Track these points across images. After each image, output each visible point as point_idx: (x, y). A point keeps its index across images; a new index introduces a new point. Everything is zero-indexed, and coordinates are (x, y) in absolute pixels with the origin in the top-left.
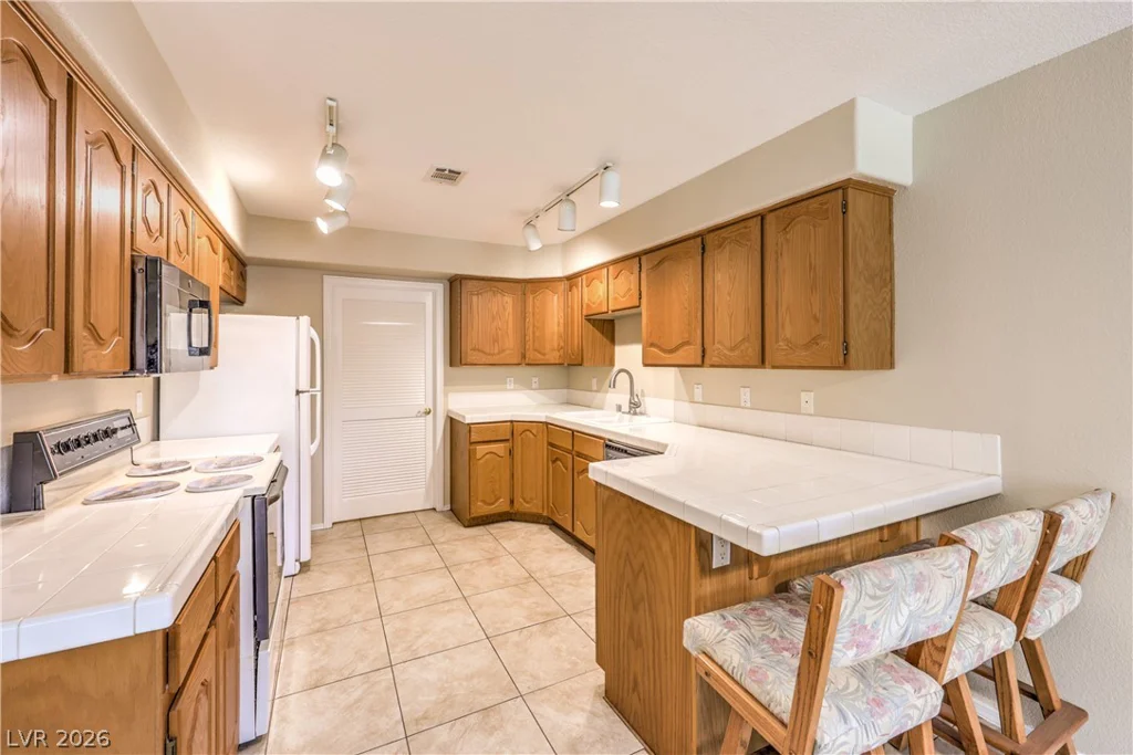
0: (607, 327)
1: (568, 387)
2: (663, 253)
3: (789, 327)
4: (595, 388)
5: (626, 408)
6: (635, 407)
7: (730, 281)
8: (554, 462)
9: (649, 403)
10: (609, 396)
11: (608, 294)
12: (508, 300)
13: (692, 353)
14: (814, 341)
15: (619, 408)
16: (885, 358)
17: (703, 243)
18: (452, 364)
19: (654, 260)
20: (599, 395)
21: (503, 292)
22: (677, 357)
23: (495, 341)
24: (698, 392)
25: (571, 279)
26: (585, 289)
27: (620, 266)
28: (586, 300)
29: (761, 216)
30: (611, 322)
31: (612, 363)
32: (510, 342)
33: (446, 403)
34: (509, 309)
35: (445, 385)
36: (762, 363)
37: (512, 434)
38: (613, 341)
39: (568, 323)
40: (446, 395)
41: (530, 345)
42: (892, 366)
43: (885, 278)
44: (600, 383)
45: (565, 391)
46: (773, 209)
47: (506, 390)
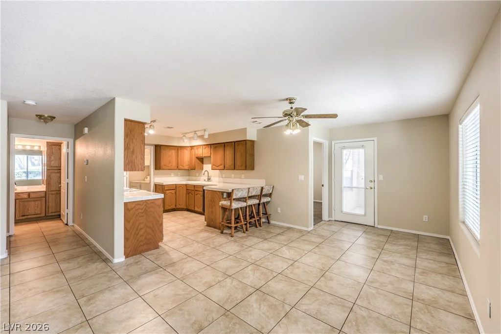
0: (201, 160)
1: (189, 175)
2: (216, 145)
3: (238, 163)
4: (197, 175)
5: (207, 180)
6: (209, 179)
7: (229, 153)
8: (188, 194)
9: (212, 178)
10: (202, 177)
11: (203, 152)
12: (173, 151)
13: (222, 167)
14: (242, 165)
15: (205, 180)
16: (253, 168)
17: (224, 145)
18: (155, 169)
19: (214, 146)
20: (199, 177)
21: (172, 149)
22: (219, 168)
23: (170, 163)
24: (224, 176)
25: (192, 147)
26: (196, 150)
27: (206, 146)
28: (196, 153)
29: (235, 142)
30: (203, 158)
31: (203, 169)
32: (174, 163)
33: (154, 180)
34: (174, 154)
35: (154, 175)
36: (234, 169)
37: (175, 187)
38: (203, 163)
39: (191, 159)
40: (154, 178)
41: (179, 164)
42: (254, 170)
43: (253, 155)
44: (199, 174)
45: (188, 177)
46: (237, 141)
47: (171, 176)
